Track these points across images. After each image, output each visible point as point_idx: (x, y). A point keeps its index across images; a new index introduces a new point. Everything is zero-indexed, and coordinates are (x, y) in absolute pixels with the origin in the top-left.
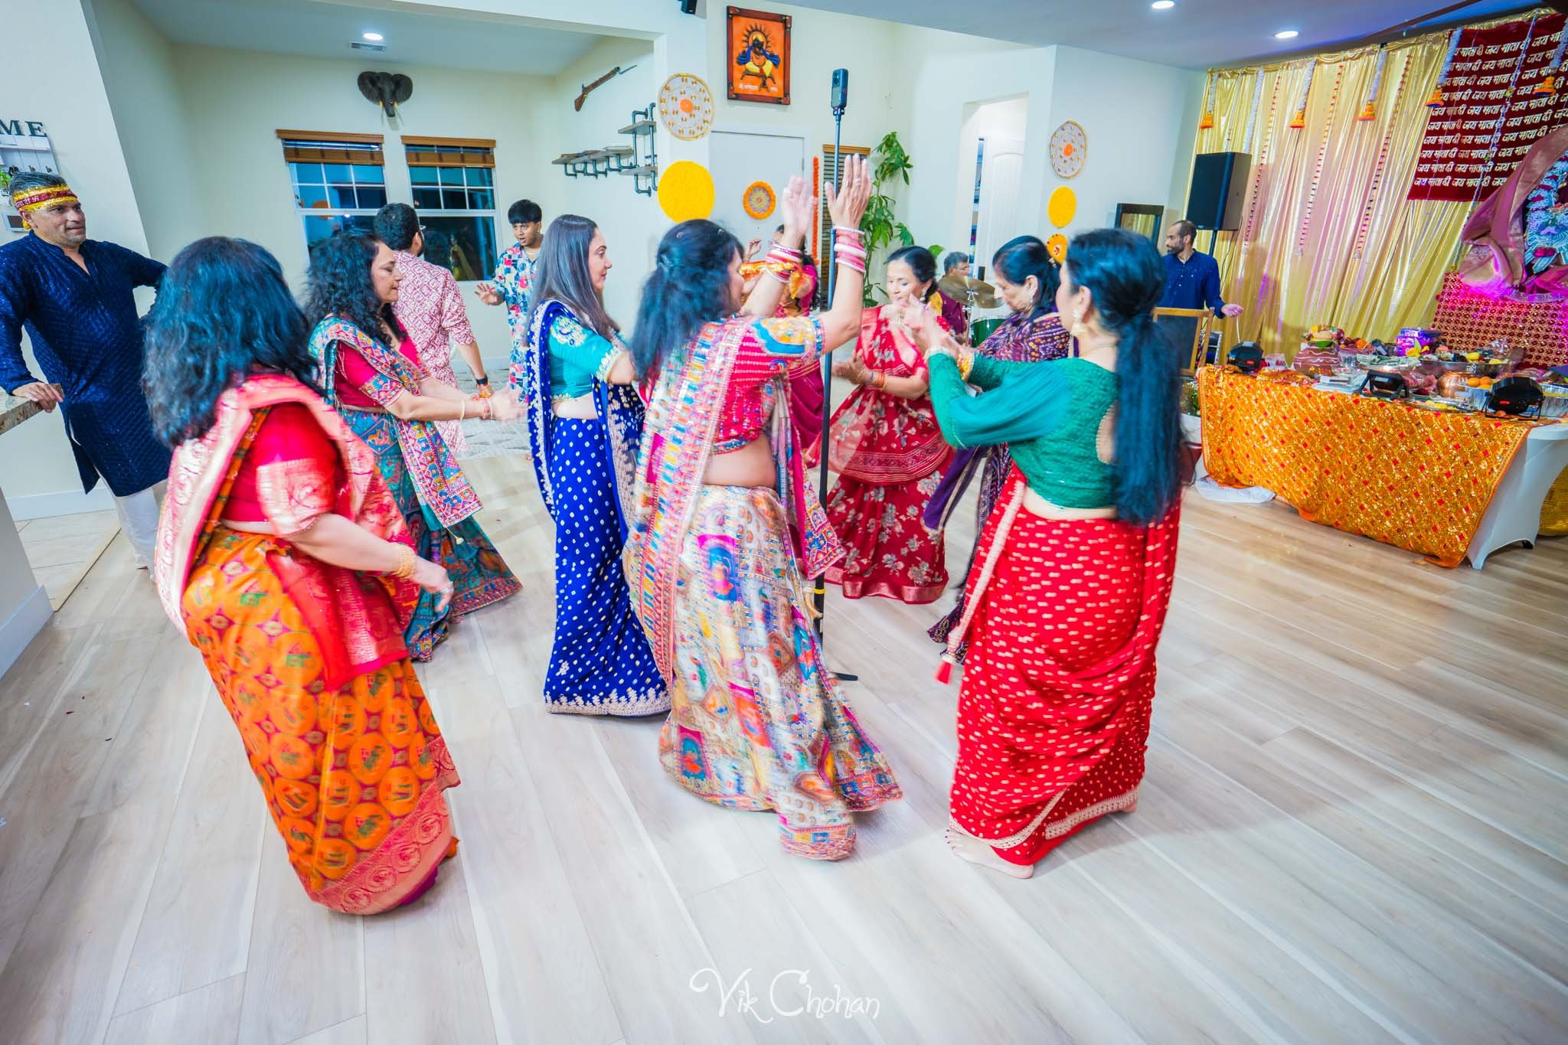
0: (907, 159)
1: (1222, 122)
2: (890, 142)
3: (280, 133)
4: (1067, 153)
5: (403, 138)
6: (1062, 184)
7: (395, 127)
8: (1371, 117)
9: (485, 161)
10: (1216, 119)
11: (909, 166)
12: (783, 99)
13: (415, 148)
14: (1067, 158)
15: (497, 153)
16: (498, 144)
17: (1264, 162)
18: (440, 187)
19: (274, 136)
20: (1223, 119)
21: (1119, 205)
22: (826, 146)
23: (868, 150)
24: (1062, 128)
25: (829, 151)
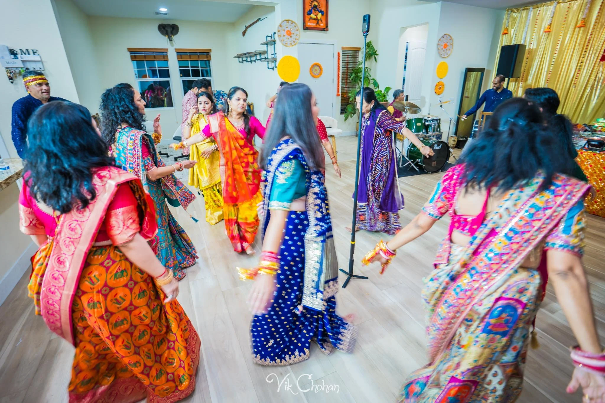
0: (376, 52)
2: (369, 45)
3: (129, 49)
4: (445, 47)
5: (176, 49)
6: (443, 60)
7: (172, 45)
8: (584, 25)
9: (207, 58)
10: (509, 30)
11: (377, 55)
12: (326, 29)
13: (180, 53)
14: (444, 49)
15: (212, 54)
16: (212, 51)
17: (531, 48)
18: (190, 68)
19: (126, 50)
20: (513, 30)
21: (466, 68)
22: (343, 48)
23: (360, 49)
24: (443, 37)
25: (344, 49)
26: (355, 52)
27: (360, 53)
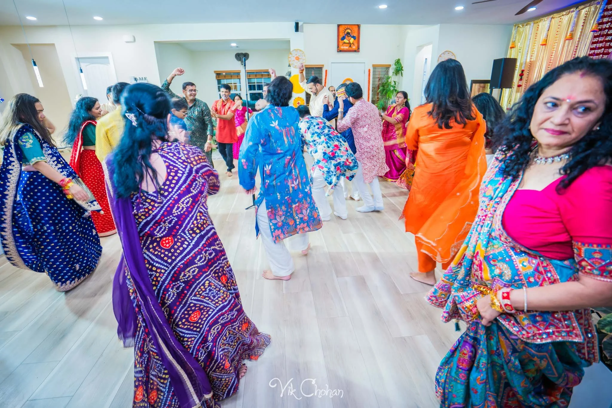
0: (402, 68)
1: (519, 45)
2: (398, 62)
3: (215, 72)
5: (246, 71)
8: (571, 37)
10: (516, 44)
12: (357, 50)
13: (250, 74)
17: (532, 60)
18: (256, 84)
19: (213, 73)
20: (519, 44)
21: (472, 81)
22: (373, 65)
23: (390, 65)
24: (443, 53)
25: (375, 67)
26: (388, 67)
27: (390, 69)
